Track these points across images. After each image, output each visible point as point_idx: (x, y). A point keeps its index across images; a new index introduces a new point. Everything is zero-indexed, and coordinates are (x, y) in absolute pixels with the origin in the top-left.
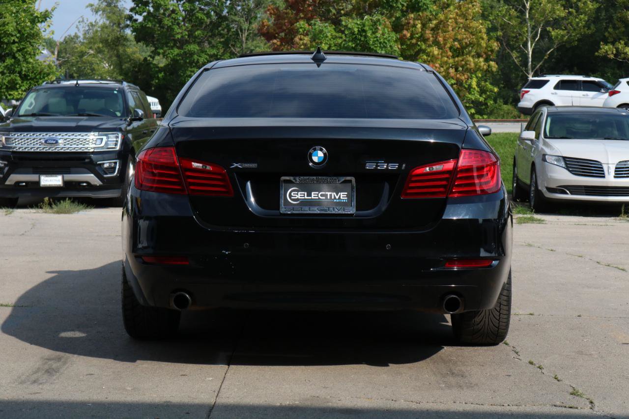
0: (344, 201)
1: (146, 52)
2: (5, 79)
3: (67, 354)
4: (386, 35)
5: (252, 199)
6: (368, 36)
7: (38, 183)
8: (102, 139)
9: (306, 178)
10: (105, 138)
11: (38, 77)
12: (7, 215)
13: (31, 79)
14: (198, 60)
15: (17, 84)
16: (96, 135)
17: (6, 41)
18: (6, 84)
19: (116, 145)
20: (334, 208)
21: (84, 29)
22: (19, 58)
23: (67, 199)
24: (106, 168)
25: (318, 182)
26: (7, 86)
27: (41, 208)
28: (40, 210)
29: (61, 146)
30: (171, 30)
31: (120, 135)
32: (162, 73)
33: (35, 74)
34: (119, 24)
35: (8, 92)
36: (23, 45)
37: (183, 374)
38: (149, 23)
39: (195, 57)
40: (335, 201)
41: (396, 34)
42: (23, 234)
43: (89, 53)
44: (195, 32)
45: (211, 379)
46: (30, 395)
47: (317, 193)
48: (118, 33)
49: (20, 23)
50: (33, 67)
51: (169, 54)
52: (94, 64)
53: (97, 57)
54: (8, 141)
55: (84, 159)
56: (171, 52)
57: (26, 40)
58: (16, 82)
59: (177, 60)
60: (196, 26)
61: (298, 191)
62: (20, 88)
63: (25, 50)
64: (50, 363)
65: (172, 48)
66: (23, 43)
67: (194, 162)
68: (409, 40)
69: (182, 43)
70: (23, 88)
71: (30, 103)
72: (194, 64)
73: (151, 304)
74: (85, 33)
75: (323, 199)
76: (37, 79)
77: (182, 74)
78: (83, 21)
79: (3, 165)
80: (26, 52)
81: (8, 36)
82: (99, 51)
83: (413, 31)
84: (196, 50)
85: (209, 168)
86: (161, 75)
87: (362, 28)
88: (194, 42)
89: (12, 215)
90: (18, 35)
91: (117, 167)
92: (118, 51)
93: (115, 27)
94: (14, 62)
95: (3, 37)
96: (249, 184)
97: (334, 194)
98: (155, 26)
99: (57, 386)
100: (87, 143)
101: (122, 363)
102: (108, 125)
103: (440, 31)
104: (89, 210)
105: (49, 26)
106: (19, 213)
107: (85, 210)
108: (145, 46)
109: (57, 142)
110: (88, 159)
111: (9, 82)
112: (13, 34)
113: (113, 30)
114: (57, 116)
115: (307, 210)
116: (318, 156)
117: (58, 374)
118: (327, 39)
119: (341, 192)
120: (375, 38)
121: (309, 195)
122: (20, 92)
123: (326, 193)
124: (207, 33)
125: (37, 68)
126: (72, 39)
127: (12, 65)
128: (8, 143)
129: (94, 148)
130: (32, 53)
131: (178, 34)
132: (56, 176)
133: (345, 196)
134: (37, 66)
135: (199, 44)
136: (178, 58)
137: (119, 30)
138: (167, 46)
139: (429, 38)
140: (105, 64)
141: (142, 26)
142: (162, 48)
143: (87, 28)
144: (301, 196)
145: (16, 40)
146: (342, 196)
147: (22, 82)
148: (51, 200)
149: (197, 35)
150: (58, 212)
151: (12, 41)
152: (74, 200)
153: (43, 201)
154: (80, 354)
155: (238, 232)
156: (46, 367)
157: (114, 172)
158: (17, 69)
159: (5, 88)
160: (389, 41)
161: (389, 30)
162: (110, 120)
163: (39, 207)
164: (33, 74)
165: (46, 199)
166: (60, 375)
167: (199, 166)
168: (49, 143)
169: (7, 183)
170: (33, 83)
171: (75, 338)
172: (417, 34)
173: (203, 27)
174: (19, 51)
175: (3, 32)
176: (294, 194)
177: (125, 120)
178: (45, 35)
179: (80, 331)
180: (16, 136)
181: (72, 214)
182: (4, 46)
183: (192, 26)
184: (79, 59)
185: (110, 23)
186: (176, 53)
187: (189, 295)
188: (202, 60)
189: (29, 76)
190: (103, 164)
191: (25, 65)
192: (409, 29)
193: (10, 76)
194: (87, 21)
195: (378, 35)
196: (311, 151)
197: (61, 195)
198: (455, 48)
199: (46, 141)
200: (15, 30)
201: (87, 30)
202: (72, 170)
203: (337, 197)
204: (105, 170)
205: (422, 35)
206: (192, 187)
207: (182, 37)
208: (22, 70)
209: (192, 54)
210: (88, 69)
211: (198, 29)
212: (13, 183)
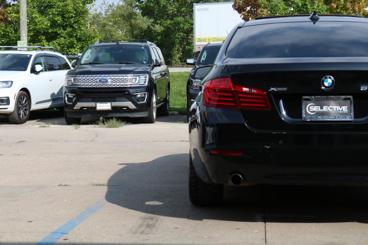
0: (346, 112)
1: (146, 23)
2: (67, 41)
3: (156, 216)
4: (320, 7)
5: (284, 113)
6: (308, 8)
7: (95, 108)
8: (136, 78)
9: (319, 97)
10: (138, 78)
11: (87, 39)
12: (76, 129)
13: (83, 41)
14: (183, 27)
15: (74, 44)
16: (132, 76)
17: (67, 16)
18: (67, 44)
19: (145, 82)
20: (339, 117)
21: (105, 9)
22: (75, 27)
23: (114, 118)
24: (139, 98)
25: (328, 99)
26: (68, 45)
27: (98, 124)
28: (97, 126)
29: (110, 83)
30: (165, 8)
31: (148, 76)
32: (160, 36)
33: (86, 37)
34: (131, 5)
35: (68, 50)
36: (77, 19)
37: (238, 228)
38: (151, 3)
39: (182, 25)
40: (339, 112)
41: (327, 5)
42: (92, 141)
43: (109, 24)
44: (181, 9)
45: (257, 231)
46: (143, 241)
47: (327, 107)
48: (131, 11)
49: (76, 5)
50: (84, 33)
51: (164, 23)
52: (112, 32)
53: (114, 27)
54: (75, 81)
55: (125, 92)
56: (166, 22)
57: (79, 15)
58: (73, 43)
59: (170, 28)
60: (182, 5)
61: (314, 106)
62: (76, 47)
63: (80, 22)
64: (148, 220)
65: (166, 19)
66: (77, 18)
67: (244, 87)
68: (336, 9)
69: (172, 16)
70: (78, 47)
71: (87, 56)
72: (181, 30)
73: (214, 181)
74: (106, 11)
75: (331, 111)
76: (87, 41)
77: (173, 37)
78: (105, 3)
79: (72, 97)
80: (80, 23)
81: (68, 13)
82: (115, 23)
83: (338, 3)
84: (182, 21)
85: (253, 91)
86: (158, 38)
87: (304, 3)
88: (180, 16)
89: (80, 129)
90: (75, 12)
91: (146, 97)
92: (131, 22)
93: (129, 7)
94: (72, 30)
95: (65, 14)
96: (281, 101)
97: (338, 107)
98: (155, 5)
99: (158, 236)
100: (127, 81)
101: (194, 221)
102: (139, 69)
103: (356, 3)
104: (128, 125)
105: (93, 6)
106: (83, 128)
107: (126, 125)
108: (148, 19)
109: (107, 81)
110: (127, 91)
111: (69, 43)
112: (72, 11)
113: (127, 9)
114: (106, 64)
115: (320, 118)
116: (328, 82)
117: (155, 228)
118: (280, 10)
119: (343, 106)
120: (312, 9)
121: (322, 108)
122: (76, 50)
123: (333, 107)
124: (189, 9)
125: (87, 33)
126: (98, 15)
127: (71, 32)
128: (75, 82)
129: (131, 85)
130: (84, 24)
131: (170, 10)
132: (107, 103)
133: (346, 108)
134: (87, 32)
135: (184, 16)
136: (170, 26)
137: (131, 8)
138: (163, 19)
139: (349, 8)
140: (119, 31)
141: (146, 6)
142: (159, 20)
143: (107, 8)
144: (316, 109)
145: (74, 16)
146: (344, 109)
147: (78, 43)
148: (104, 119)
149: (183, 10)
150: (109, 127)
151: (71, 16)
152: (119, 119)
153: (99, 120)
154: (164, 215)
155: (275, 134)
156: (146, 223)
157: (144, 100)
158: (75, 35)
159: (67, 47)
160: (322, 11)
161: (322, 3)
162: (140, 66)
163: (96, 123)
164: (84, 38)
165: (101, 118)
166: (157, 228)
167: (247, 90)
168: (102, 82)
169: (75, 108)
170: (84, 43)
171: (156, 205)
172: (341, 5)
173: (187, 5)
174: (75, 22)
175: (65, 10)
176: (311, 108)
177: (149, 66)
178: (91, 12)
179: (158, 201)
180: (80, 77)
181: (118, 128)
182: (65, 20)
183: (179, 5)
184: (102, 29)
185: (125, 4)
186: (169, 23)
187: (241, 175)
188: (186, 27)
189: (82, 39)
190: (137, 95)
191: (79, 32)
192: (336, 2)
193: (70, 39)
194: (107, 3)
195: (315, 7)
196: (323, 79)
197: (110, 115)
198: (366, 14)
199: (100, 81)
200: (73, 9)
201: (108, 9)
202: (117, 99)
203: (341, 110)
204: (138, 99)
205: (344, 6)
206: (243, 104)
207: (173, 12)
208: (77, 35)
209: (179, 23)
210: (108, 35)
211: (183, 7)
212: (79, 108)
